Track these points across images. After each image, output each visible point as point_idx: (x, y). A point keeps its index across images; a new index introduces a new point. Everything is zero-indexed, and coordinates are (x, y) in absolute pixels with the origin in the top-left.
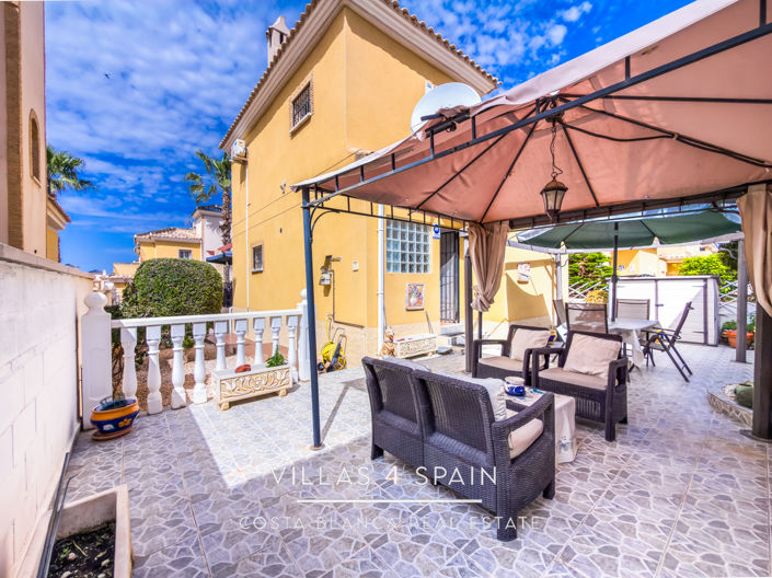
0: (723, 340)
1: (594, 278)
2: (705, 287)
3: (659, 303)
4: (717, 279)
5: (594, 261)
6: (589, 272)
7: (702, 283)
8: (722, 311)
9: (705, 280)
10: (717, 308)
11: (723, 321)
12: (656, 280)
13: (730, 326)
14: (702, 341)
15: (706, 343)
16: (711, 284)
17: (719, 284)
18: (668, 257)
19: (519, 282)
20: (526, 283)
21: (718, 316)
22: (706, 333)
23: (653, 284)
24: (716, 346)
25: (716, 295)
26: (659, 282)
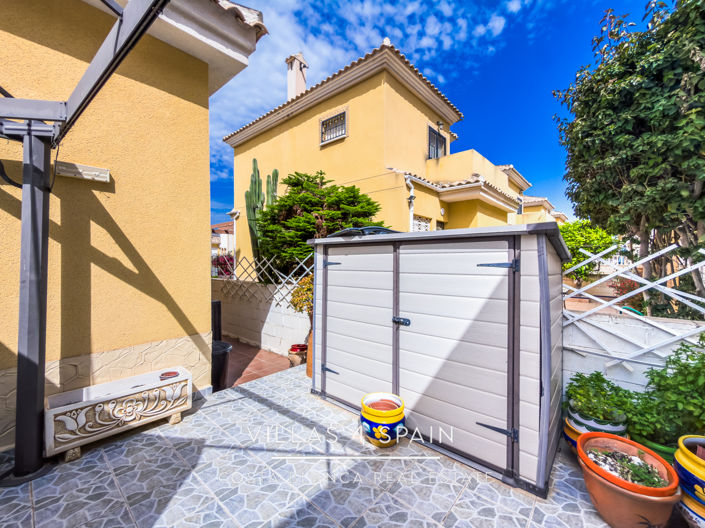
2: (515, 267)
12: (396, 244)
23: (386, 258)
26: (405, 253)
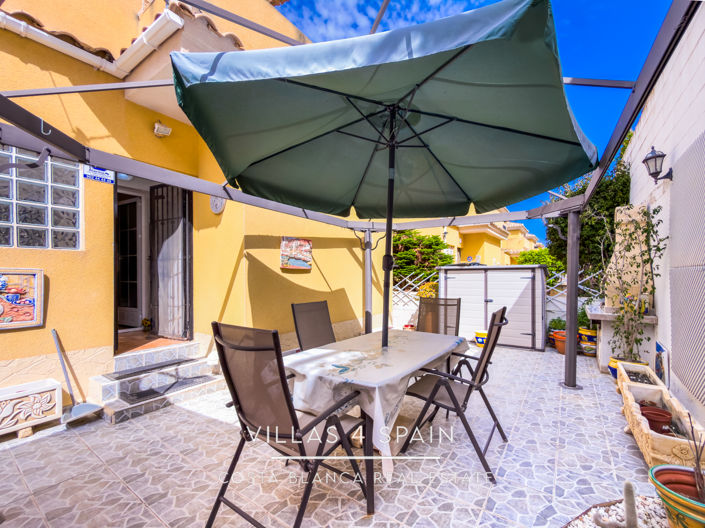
0: (550, 343)
1: (431, 268)
3: (489, 298)
4: (544, 268)
5: (430, 246)
6: (424, 260)
7: (529, 274)
8: (550, 307)
9: (533, 270)
10: (545, 302)
11: (551, 317)
13: (557, 324)
14: (530, 346)
15: (533, 348)
16: (539, 274)
17: (547, 275)
18: (511, 252)
19: (284, 270)
20: (307, 271)
21: (545, 312)
22: (533, 335)
24: (543, 351)
25: (543, 289)
